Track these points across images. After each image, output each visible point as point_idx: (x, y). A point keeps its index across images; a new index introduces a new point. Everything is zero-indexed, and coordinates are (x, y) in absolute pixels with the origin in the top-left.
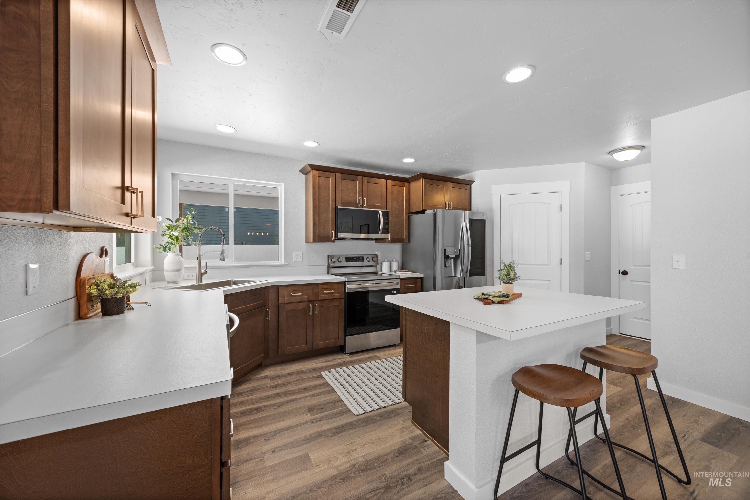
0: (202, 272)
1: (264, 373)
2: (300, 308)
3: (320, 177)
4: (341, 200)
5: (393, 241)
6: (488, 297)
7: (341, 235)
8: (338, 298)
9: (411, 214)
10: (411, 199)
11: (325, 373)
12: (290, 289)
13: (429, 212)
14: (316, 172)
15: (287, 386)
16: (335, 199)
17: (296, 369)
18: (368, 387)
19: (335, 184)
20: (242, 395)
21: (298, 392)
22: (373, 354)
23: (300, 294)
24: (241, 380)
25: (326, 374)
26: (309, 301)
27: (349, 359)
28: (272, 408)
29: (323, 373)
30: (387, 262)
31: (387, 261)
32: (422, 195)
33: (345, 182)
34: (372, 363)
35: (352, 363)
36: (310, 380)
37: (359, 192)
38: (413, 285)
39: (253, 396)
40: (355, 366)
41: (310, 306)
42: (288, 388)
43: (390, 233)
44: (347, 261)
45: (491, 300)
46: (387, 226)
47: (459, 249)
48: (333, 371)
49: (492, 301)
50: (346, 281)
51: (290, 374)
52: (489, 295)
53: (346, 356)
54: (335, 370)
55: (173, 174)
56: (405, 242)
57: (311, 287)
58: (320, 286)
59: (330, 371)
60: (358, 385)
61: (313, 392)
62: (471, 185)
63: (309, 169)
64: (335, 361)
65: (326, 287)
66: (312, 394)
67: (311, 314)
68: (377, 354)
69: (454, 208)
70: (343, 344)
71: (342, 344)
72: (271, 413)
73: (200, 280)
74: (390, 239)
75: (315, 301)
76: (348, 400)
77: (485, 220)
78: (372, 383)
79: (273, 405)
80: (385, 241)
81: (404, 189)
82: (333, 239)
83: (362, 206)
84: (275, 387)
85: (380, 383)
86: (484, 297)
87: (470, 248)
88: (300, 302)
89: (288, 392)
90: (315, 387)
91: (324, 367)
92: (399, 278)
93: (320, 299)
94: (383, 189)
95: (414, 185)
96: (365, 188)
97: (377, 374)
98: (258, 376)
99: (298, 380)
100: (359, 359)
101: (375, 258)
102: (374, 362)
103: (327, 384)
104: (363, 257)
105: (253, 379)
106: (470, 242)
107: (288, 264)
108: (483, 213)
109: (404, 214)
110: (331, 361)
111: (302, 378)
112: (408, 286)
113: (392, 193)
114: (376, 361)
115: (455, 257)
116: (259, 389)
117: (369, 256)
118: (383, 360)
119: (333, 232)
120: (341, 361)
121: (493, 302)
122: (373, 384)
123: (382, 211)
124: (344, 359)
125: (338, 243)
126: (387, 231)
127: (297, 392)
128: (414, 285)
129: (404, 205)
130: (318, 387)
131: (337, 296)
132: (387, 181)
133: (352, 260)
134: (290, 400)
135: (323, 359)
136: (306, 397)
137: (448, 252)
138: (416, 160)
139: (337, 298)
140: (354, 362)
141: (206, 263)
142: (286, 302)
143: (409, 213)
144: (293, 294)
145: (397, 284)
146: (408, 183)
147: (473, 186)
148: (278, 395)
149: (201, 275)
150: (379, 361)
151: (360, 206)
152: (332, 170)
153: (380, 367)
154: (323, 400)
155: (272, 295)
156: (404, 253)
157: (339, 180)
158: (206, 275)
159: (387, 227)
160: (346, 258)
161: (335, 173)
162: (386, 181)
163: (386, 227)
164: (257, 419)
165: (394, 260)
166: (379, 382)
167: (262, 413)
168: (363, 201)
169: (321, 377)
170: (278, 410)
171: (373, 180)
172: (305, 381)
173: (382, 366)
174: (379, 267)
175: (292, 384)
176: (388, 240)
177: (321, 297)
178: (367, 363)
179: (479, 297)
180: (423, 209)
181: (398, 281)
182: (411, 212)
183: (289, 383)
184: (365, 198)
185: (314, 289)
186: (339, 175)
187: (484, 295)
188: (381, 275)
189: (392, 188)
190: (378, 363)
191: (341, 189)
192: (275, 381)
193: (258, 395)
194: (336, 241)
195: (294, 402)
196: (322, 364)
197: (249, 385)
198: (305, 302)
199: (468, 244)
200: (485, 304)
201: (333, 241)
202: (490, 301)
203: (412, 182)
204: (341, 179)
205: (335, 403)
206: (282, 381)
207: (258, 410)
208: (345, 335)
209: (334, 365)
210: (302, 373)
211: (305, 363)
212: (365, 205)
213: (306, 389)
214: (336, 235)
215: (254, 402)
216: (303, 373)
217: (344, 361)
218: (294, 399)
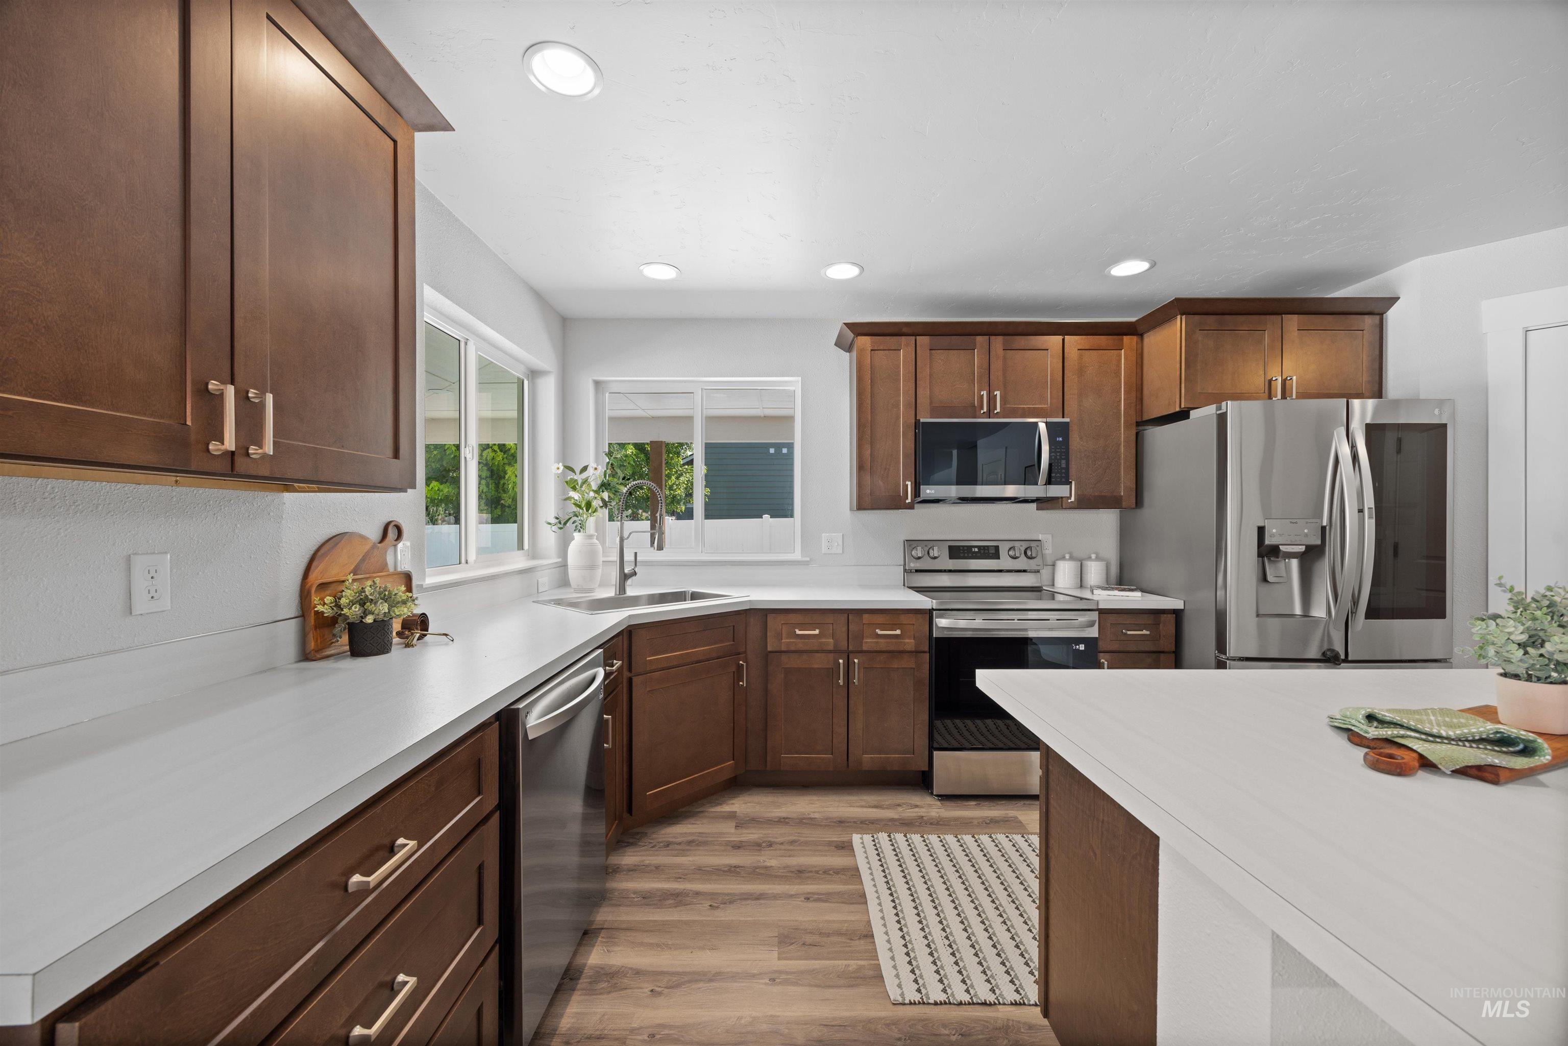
0: (626, 571)
1: (733, 804)
2: (816, 666)
3: (875, 350)
4: (931, 403)
5: (1086, 502)
6: (1402, 737)
7: (928, 491)
8: (913, 650)
9: (1142, 428)
10: (1145, 383)
11: (862, 838)
12: (793, 618)
13: (1205, 413)
14: (865, 341)
15: (763, 852)
16: (914, 401)
17: (801, 810)
18: (959, 915)
19: (914, 363)
20: (668, 848)
21: (782, 877)
22: (1007, 812)
23: (817, 632)
24: (683, 810)
25: (862, 843)
26: (837, 652)
27: (938, 813)
28: (707, 904)
29: (856, 838)
30: (1069, 562)
31: (1072, 558)
32: (1178, 365)
33: (940, 356)
34: (996, 839)
35: (941, 825)
36: (820, 851)
37: (980, 377)
38: (1145, 632)
39: (684, 858)
40: (946, 836)
41: (839, 664)
42: (762, 859)
43: (1073, 483)
44: (952, 556)
45: (1415, 755)
46: (1063, 462)
47: (1323, 528)
48: (883, 837)
49: (1421, 757)
50: (934, 608)
51: (783, 821)
52: (1409, 729)
53: (932, 803)
54: (889, 836)
55: (597, 383)
56: (1124, 504)
57: (843, 618)
58: (866, 616)
59: (875, 836)
60: (933, 901)
61: (812, 887)
62: (1381, 315)
63: (850, 335)
64: (900, 809)
65: (880, 619)
66: (809, 891)
67: (841, 684)
68: (1020, 812)
69: (1304, 395)
70: (927, 769)
71: (925, 768)
72: (697, 918)
73: (622, 589)
74: (1073, 499)
75: (852, 652)
76: (889, 941)
77: (1444, 426)
78: (974, 905)
79: (712, 895)
80: (1060, 505)
81: (1120, 356)
82: (909, 501)
83: (989, 414)
84: (738, 847)
85: (998, 912)
86: (1373, 732)
87: (1370, 525)
88: (817, 652)
89: (757, 870)
90: (823, 872)
91: (866, 821)
92: (1094, 607)
93: (865, 648)
94: (1052, 362)
95: (1153, 340)
96: (997, 366)
97: (998, 877)
98: (718, 809)
99: (792, 842)
100: (965, 818)
101: (1030, 549)
102: (1001, 837)
103: (854, 873)
104: (997, 548)
105: (706, 814)
106: (1369, 501)
107: (808, 559)
108: (1440, 403)
109: (1120, 427)
110: (889, 807)
111: (802, 839)
112: (1129, 633)
113: (1081, 371)
114: (1007, 837)
115: (1304, 553)
116: (705, 843)
117: (1017, 544)
118: (1030, 836)
119: (909, 483)
120: (915, 814)
121: (1426, 764)
122: (976, 908)
123: (1046, 423)
124: (924, 810)
125: (921, 511)
126: (1063, 475)
127: (776, 877)
128: (1148, 633)
129: (1120, 401)
130: (830, 874)
131: (909, 643)
132: (1066, 340)
133: (966, 555)
134: (751, 894)
135: (871, 798)
136: (791, 896)
137: (1272, 535)
138: (1154, 264)
139: (909, 650)
140: (946, 825)
141: (636, 554)
142: (783, 648)
143: (1138, 424)
144: (798, 632)
145: (1091, 624)
146: (1135, 338)
147: (1393, 315)
148: (733, 871)
149: (625, 577)
150: (1018, 838)
151: (984, 412)
152: (905, 330)
153: (1015, 857)
154: (828, 918)
155: (754, 631)
156: (1125, 535)
157: (923, 353)
158: (634, 578)
159: (1064, 466)
160: (950, 548)
161: (913, 338)
162: (1063, 340)
163: (1060, 466)
164: (665, 923)
165: (1093, 556)
166: (997, 908)
167: (681, 911)
168: (992, 399)
169: (846, 847)
170: (717, 913)
171: (1021, 341)
172: (807, 848)
173: (1021, 855)
174: (1045, 572)
175: (776, 850)
176: (1069, 501)
177: (868, 643)
178: (981, 836)
179: (1353, 728)
180: (1183, 406)
181: (1095, 616)
182: (1146, 418)
183: (770, 845)
184: (998, 393)
185: (850, 624)
186: (923, 340)
187: (1375, 724)
188: (1053, 598)
189: (1081, 357)
190: (1014, 845)
191: (931, 375)
192: (745, 831)
193: (696, 858)
194: (916, 506)
195: (758, 901)
196: (865, 810)
197: (690, 826)
198: (830, 652)
199: (1361, 511)
200: (1375, 766)
201: (911, 507)
202: (1407, 757)
203: (1148, 331)
204: (930, 350)
205: (851, 939)
206: (756, 836)
207: (678, 899)
208: (931, 749)
209: (892, 820)
210: (810, 824)
211: (827, 799)
212: (998, 410)
213: (800, 873)
214: (917, 492)
215: (680, 876)
216: (813, 825)
217: (923, 814)
218: (761, 894)
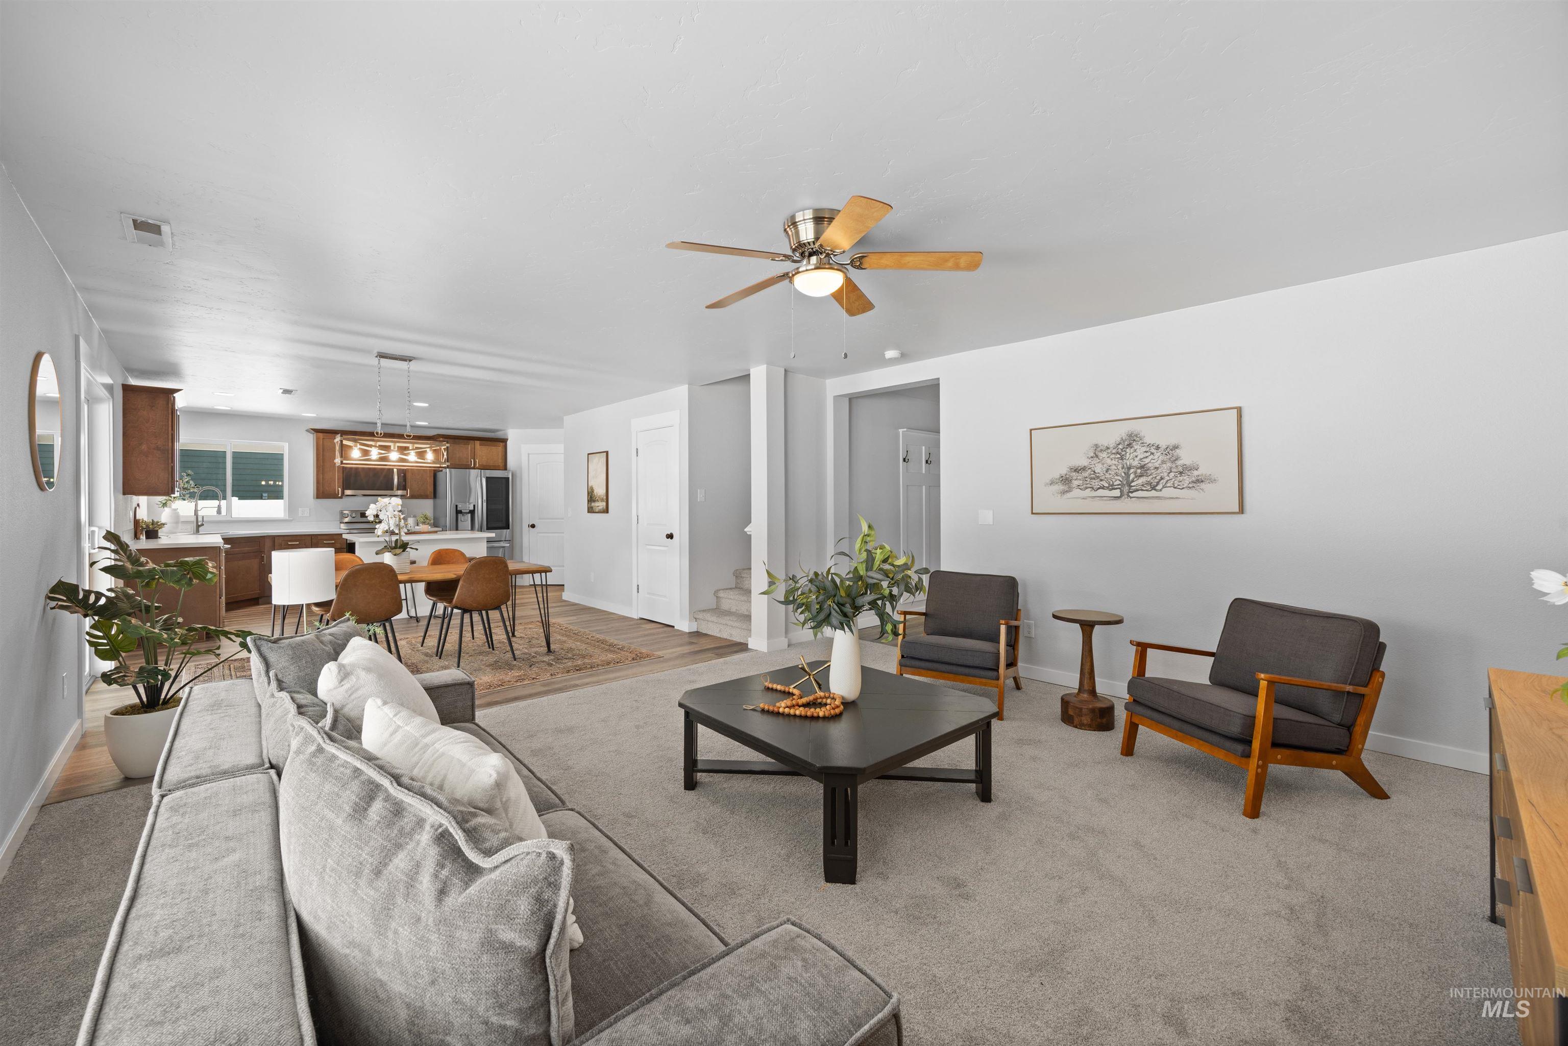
3: (325, 439)
5: (414, 496)
7: (348, 492)
9: (436, 472)
12: (287, 538)
14: (320, 435)
43: (409, 491)
46: (404, 482)
47: (474, 505)
56: (430, 497)
57: (309, 538)
58: (319, 536)
63: (314, 433)
65: (325, 537)
73: (197, 531)
74: (410, 495)
77: (509, 478)
80: (404, 498)
82: (340, 496)
87: (485, 504)
106: (485, 498)
107: (293, 519)
115: (469, 512)
119: (340, 489)
123: (396, 468)
125: (345, 499)
126: (404, 487)
137: (460, 507)
141: (203, 517)
144: (289, 543)
147: (508, 443)
149: (198, 526)
155: (267, 544)
158: (203, 527)
160: (361, 513)
163: (402, 484)
176: (407, 496)
185: (312, 540)
194: (344, 497)
199: (482, 501)
201: (341, 498)
214: (343, 493)
